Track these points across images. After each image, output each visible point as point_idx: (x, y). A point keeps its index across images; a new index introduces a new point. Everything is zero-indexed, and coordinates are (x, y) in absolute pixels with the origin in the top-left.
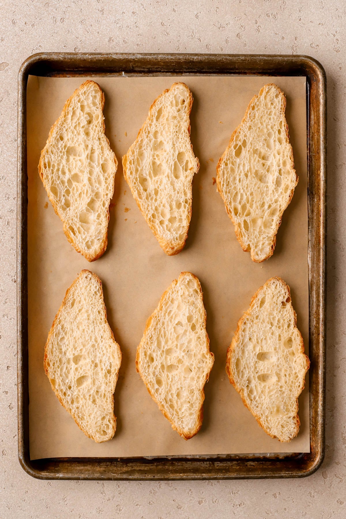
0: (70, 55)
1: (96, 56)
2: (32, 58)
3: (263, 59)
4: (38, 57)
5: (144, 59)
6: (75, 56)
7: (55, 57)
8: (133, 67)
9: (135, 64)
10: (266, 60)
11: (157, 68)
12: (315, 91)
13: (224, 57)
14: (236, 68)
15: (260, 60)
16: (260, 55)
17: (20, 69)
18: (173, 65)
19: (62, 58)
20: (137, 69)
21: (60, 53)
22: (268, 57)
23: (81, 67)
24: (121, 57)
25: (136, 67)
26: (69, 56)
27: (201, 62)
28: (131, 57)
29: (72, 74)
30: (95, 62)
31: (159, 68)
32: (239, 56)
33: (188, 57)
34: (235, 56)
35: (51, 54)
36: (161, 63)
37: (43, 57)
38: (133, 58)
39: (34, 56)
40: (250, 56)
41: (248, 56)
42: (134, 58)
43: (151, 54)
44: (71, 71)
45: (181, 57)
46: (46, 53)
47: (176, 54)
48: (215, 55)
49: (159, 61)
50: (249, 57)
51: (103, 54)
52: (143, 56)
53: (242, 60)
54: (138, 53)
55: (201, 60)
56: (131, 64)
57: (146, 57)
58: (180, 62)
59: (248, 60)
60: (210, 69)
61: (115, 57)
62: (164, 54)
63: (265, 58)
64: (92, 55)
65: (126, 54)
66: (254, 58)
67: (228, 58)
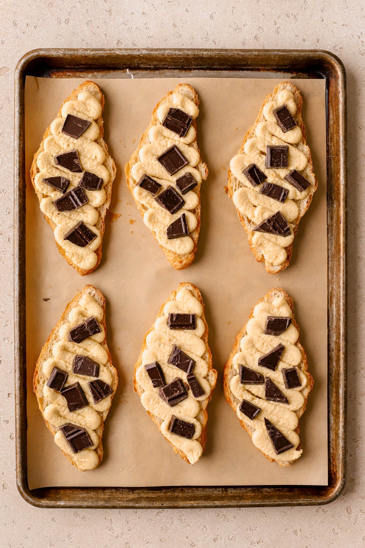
0: (70, 51)
1: (98, 52)
2: (30, 54)
3: (277, 54)
4: (36, 54)
5: (149, 55)
6: (75, 52)
7: (54, 54)
8: (138, 64)
9: (140, 61)
10: (281, 55)
11: (164, 65)
12: (334, 89)
13: (236, 52)
14: (249, 64)
15: (275, 56)
16: (274, 50)
17: (17, 67)
18: (181, 62)
19: (62, 54)
20: (142, 66)
21: (59, 49)
22: (283, 52)
23: (83, 65)
24: (125, 53)
25: (141, 63)
26: (70, 53)
27: (210, 58)
28: (136, 53)
29: (73, 72)
30: (97, 59)
31: (166, 64)
32: (252, 51)
33: (197, 52)
34: (248, 51)
35: (50, 51)
36: (168, 59)
37: (42, 53)
38: (138, 54)
39: (32, 52)
40: (263, 51)
41: (261, 51)
42: (140, 53)
43: (158, 49)
44: (71, 68)
45: (190, 53)
46: (44, 49)
47: (184, 49)
48: (226, 50)
49: (165, 57)
50: (263, 53)
51: (106, 50)
52: (148, 52)
53: (255, 55)
54: (143, 49)
55: (211, 56)
56: (136, 61)
57: (152, 52)
58: (189, 58)
59: (262, 56)
60: (220, 65)
61: (119, 53)
62: (171, 49)
63: (280, 53)
64: (94, 51)
65: (130, 49)
66: (268, 53)
67: (240, 53)
